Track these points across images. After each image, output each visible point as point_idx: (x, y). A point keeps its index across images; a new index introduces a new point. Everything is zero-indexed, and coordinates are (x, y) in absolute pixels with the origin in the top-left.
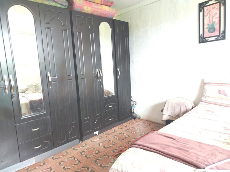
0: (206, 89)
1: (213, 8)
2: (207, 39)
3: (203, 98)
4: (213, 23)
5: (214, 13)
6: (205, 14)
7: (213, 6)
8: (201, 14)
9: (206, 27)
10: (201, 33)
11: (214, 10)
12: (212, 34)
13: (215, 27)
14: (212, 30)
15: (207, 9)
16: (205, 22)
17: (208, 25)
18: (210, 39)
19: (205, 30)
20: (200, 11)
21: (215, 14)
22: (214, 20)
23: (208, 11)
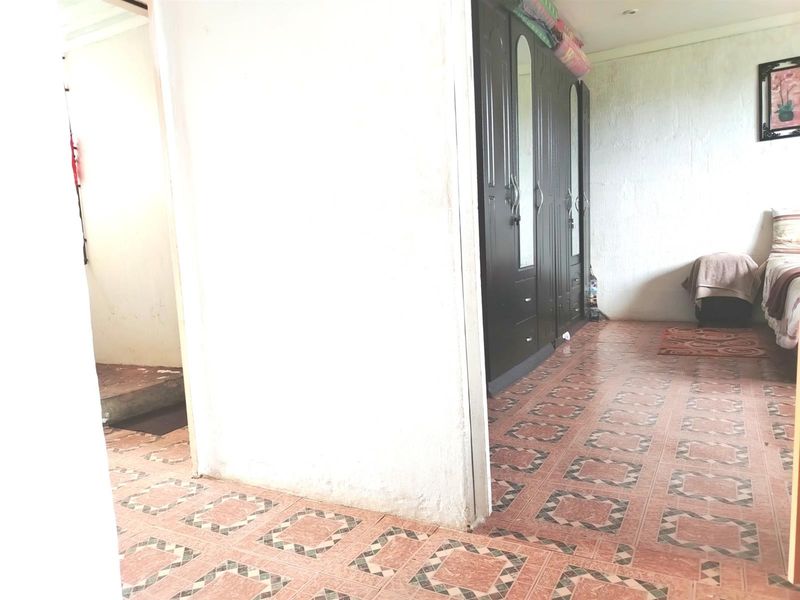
0: (781, 228)
1: (789, 76)
2: (776, 133)
3: (774, 247)
4: (790, 102)
5: (790, 85)
6: (773, 86)
7: (789, 71)
8: (764, 84)
9: (773, 109)
10: (764, 121)
11: (791, 79)
12: (788, 124)
13: (794, 110)
14: (786, 116)
15: (776, 77)
16: (772, 101)
17: (779, 106)
18: (783, 133)
19: (773, 114)
20: (760, 79)
21: (793, 87)
22: (791, 97)
23: (778, 81)
